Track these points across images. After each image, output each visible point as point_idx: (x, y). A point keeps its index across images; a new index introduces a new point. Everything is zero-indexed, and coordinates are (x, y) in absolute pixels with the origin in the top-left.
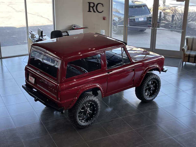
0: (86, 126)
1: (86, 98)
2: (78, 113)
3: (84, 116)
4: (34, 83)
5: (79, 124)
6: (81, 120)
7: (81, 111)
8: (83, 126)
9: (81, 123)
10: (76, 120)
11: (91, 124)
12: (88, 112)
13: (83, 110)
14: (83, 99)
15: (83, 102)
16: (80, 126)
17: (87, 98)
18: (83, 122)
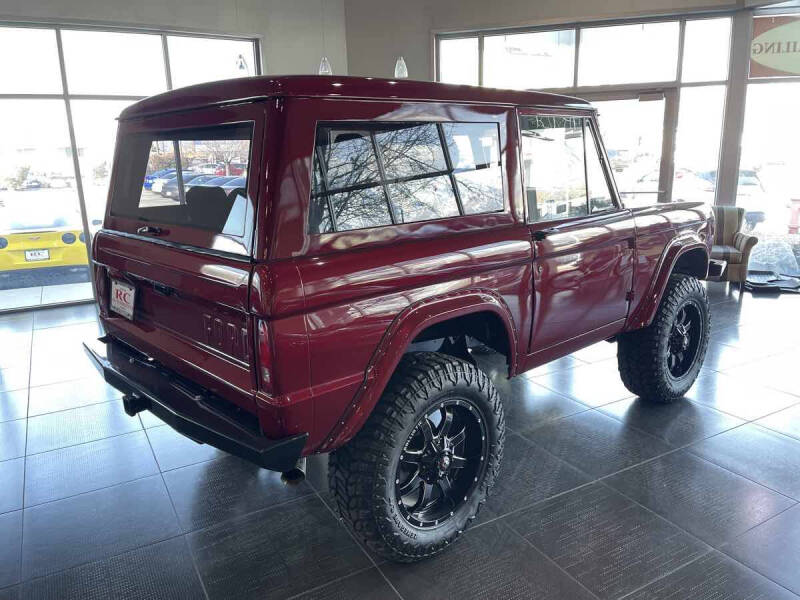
0: (437, 546)
1: (436, 372)
2: (392, 469)
3: (422, 484)
4: (131, 313)
5: (401, 542)
6: (412, 510)
7: (407, 456)
8: (423, 549)
9: (411, 529)
10: (385, 515)
11: (464, 528)
12: (447, 460)
13: (419, 452)
14: (420, 382)
15: (421, 401)
16: (410, 548)
17: (440, 372)
18: (425, 525)
